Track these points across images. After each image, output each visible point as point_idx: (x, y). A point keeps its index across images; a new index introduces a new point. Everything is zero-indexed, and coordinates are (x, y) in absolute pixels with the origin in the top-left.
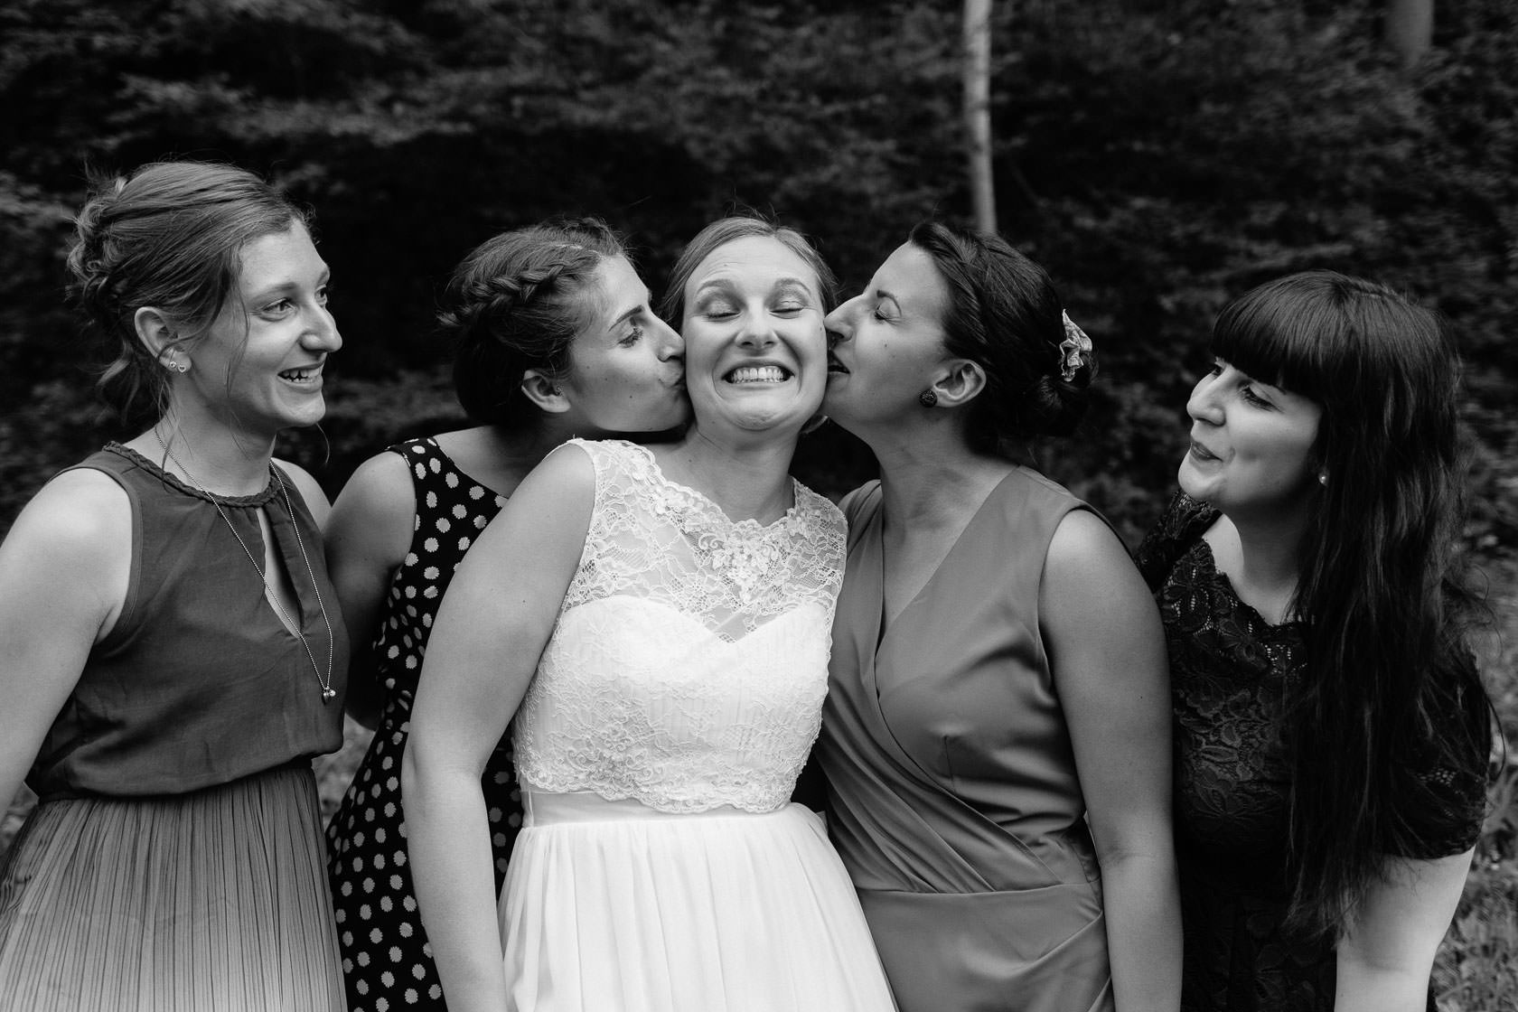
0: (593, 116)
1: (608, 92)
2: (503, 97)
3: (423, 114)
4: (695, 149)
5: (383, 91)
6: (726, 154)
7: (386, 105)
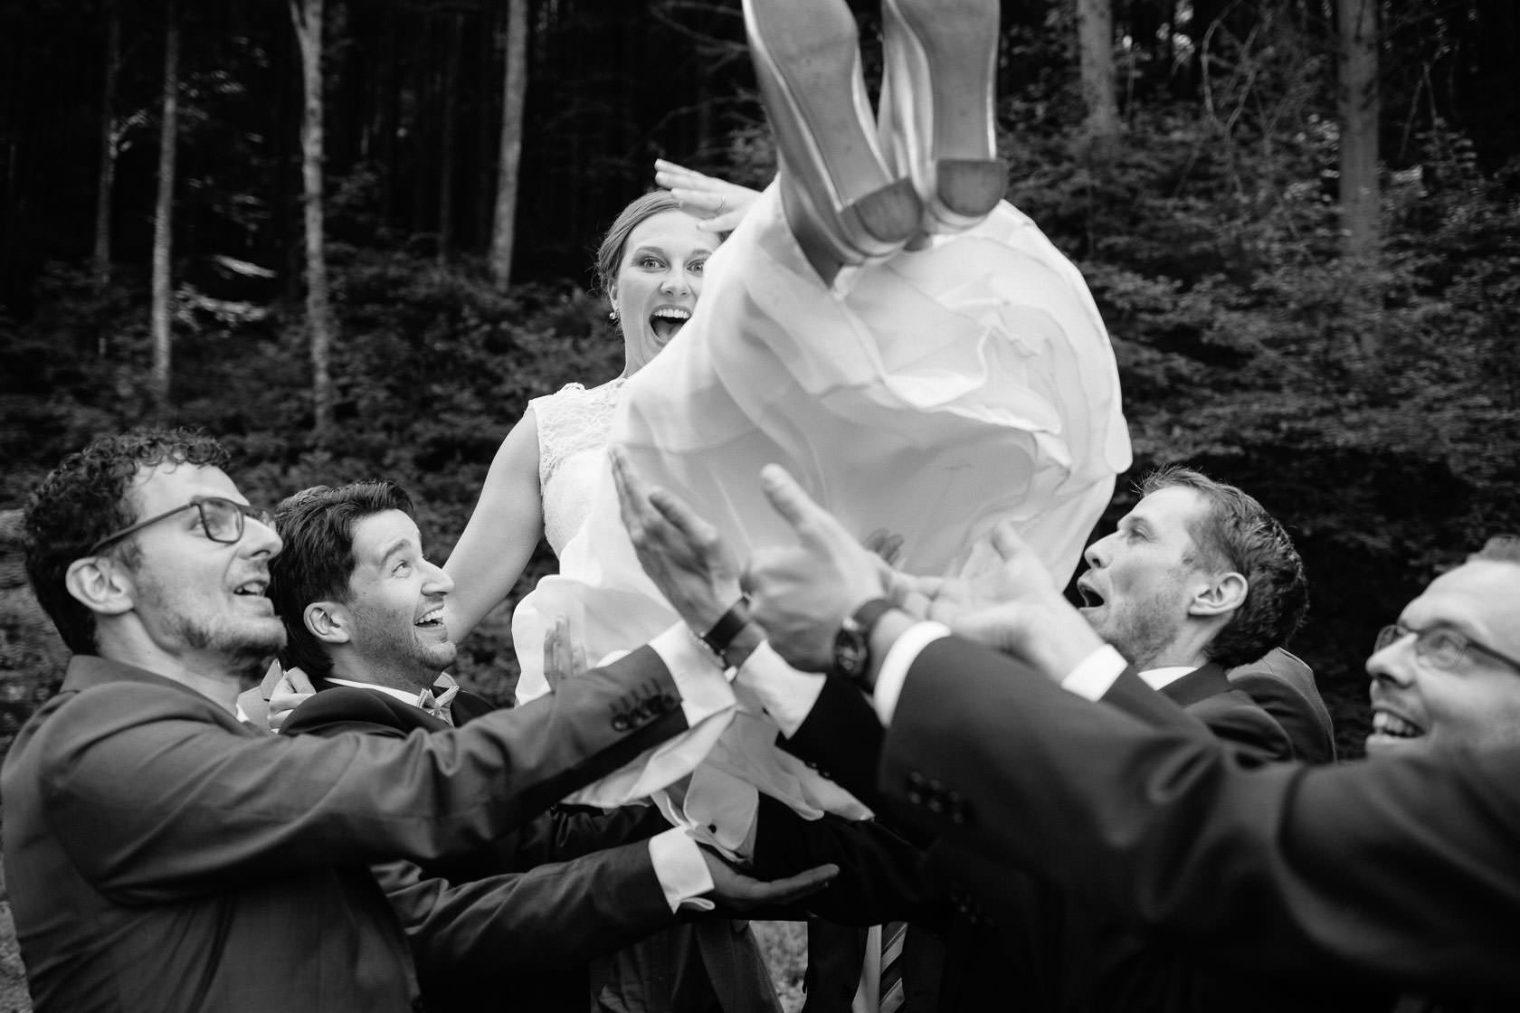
0: (1352, 438)
1: (1369, 413)
2: (1272, 422)
3: (1198, 436)
4: (1456, 466)
5: (1165, 416)
6: (1488, 470)
7: (1168, 428)
